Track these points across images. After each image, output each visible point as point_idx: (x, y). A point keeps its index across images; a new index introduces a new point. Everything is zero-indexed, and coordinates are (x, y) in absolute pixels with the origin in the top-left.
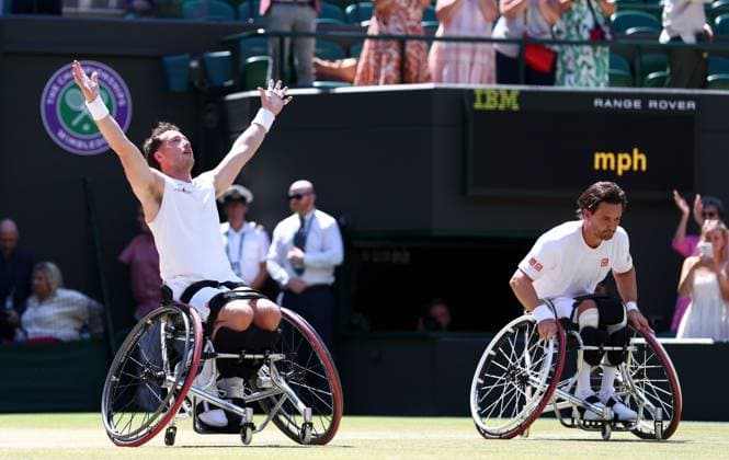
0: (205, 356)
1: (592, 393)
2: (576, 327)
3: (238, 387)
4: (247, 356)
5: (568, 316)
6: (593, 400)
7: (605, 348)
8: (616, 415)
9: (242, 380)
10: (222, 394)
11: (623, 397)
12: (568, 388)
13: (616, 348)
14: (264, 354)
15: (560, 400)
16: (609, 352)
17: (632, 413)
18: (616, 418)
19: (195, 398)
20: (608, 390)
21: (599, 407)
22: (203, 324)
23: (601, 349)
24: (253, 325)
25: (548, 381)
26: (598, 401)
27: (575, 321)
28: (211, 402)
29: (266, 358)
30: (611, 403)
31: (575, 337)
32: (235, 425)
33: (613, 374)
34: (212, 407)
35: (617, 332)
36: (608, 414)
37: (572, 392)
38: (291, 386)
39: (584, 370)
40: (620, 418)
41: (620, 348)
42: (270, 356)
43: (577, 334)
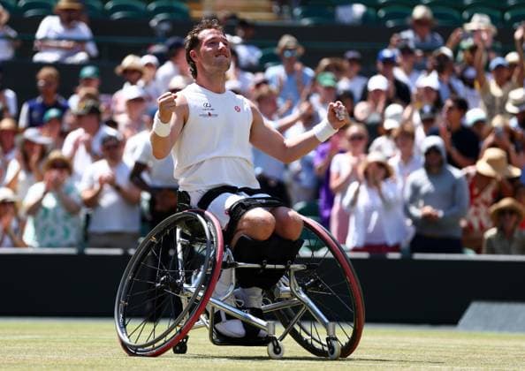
0: (225, 265)
3: (257, 297)
4: (268, 266)
9: (261, 290)
10: (240, 303)
14: (285, 264)
19: (213, 308)
22: (223, 231)
24: (275, 235)
28: (229, 312)
29: (288, 269)
32: (252, 337)
34: (229, 317)
38: (309, 295)
42: (292, 266)
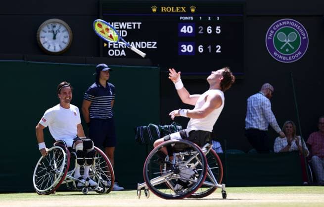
1: (80, 176)
2: (74, 150)
5: (71, 146)
6: (81, 178)
7: (86, 158)
8: (90, 184)
11: (92, 177)
12: (71, 174)
13: (90, 158)
15: (68, 179)
16: (87, 160)
17: (95, 183)
18: (89, 185)
20: (87, 174)
21: (83, 181)
23: (84, 159)
25: (63, 172)
26: (83, 179)
27: (74, 148)
30: (88, 180)
31: (74, 154)
33: (88, 168)
35: (91, 152)
36: (87, 184)
37: (73, 176)
39: (77, 167)
40: (91, 185)
41: (91, 158)
43: (75, 153)
